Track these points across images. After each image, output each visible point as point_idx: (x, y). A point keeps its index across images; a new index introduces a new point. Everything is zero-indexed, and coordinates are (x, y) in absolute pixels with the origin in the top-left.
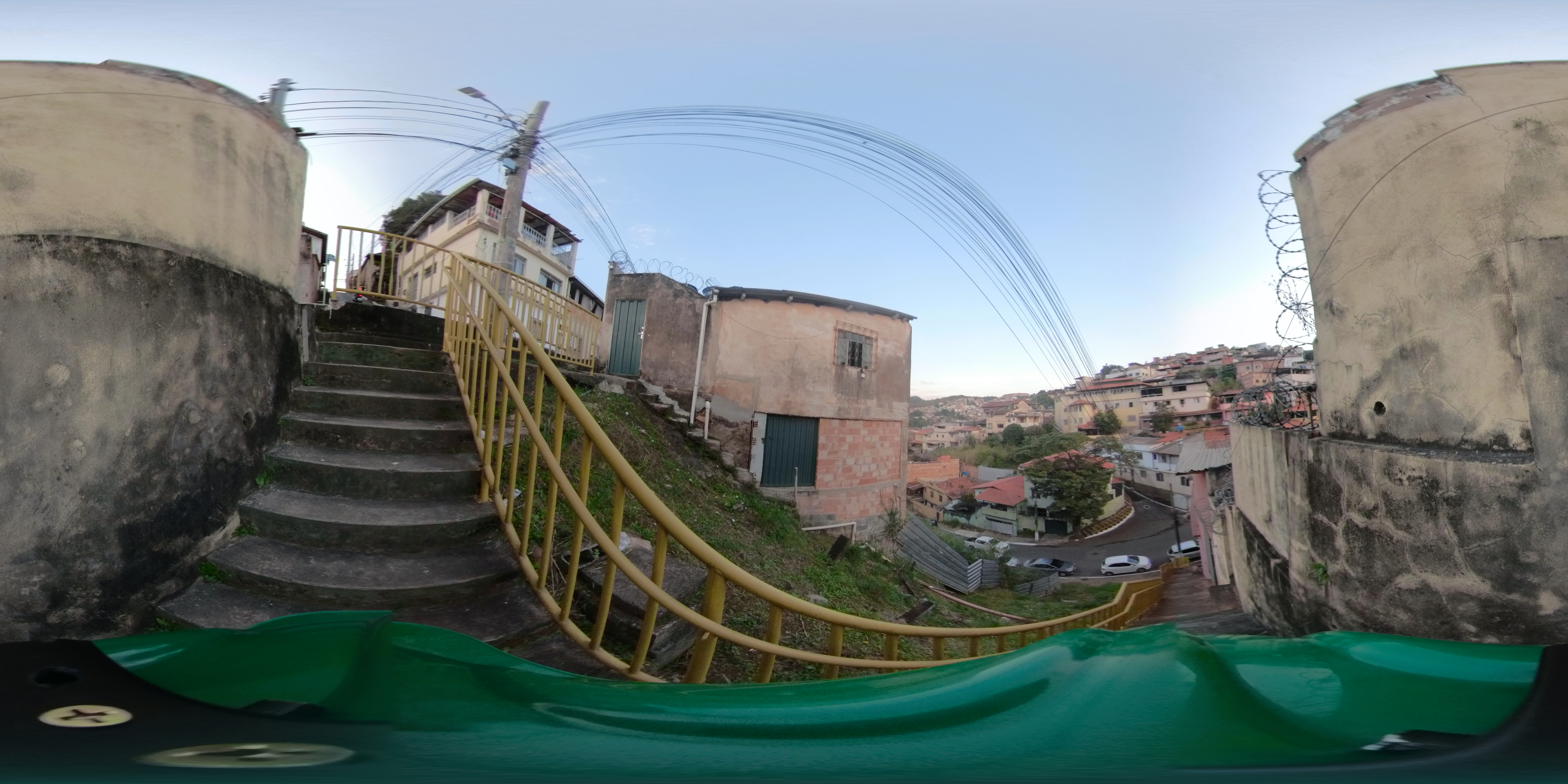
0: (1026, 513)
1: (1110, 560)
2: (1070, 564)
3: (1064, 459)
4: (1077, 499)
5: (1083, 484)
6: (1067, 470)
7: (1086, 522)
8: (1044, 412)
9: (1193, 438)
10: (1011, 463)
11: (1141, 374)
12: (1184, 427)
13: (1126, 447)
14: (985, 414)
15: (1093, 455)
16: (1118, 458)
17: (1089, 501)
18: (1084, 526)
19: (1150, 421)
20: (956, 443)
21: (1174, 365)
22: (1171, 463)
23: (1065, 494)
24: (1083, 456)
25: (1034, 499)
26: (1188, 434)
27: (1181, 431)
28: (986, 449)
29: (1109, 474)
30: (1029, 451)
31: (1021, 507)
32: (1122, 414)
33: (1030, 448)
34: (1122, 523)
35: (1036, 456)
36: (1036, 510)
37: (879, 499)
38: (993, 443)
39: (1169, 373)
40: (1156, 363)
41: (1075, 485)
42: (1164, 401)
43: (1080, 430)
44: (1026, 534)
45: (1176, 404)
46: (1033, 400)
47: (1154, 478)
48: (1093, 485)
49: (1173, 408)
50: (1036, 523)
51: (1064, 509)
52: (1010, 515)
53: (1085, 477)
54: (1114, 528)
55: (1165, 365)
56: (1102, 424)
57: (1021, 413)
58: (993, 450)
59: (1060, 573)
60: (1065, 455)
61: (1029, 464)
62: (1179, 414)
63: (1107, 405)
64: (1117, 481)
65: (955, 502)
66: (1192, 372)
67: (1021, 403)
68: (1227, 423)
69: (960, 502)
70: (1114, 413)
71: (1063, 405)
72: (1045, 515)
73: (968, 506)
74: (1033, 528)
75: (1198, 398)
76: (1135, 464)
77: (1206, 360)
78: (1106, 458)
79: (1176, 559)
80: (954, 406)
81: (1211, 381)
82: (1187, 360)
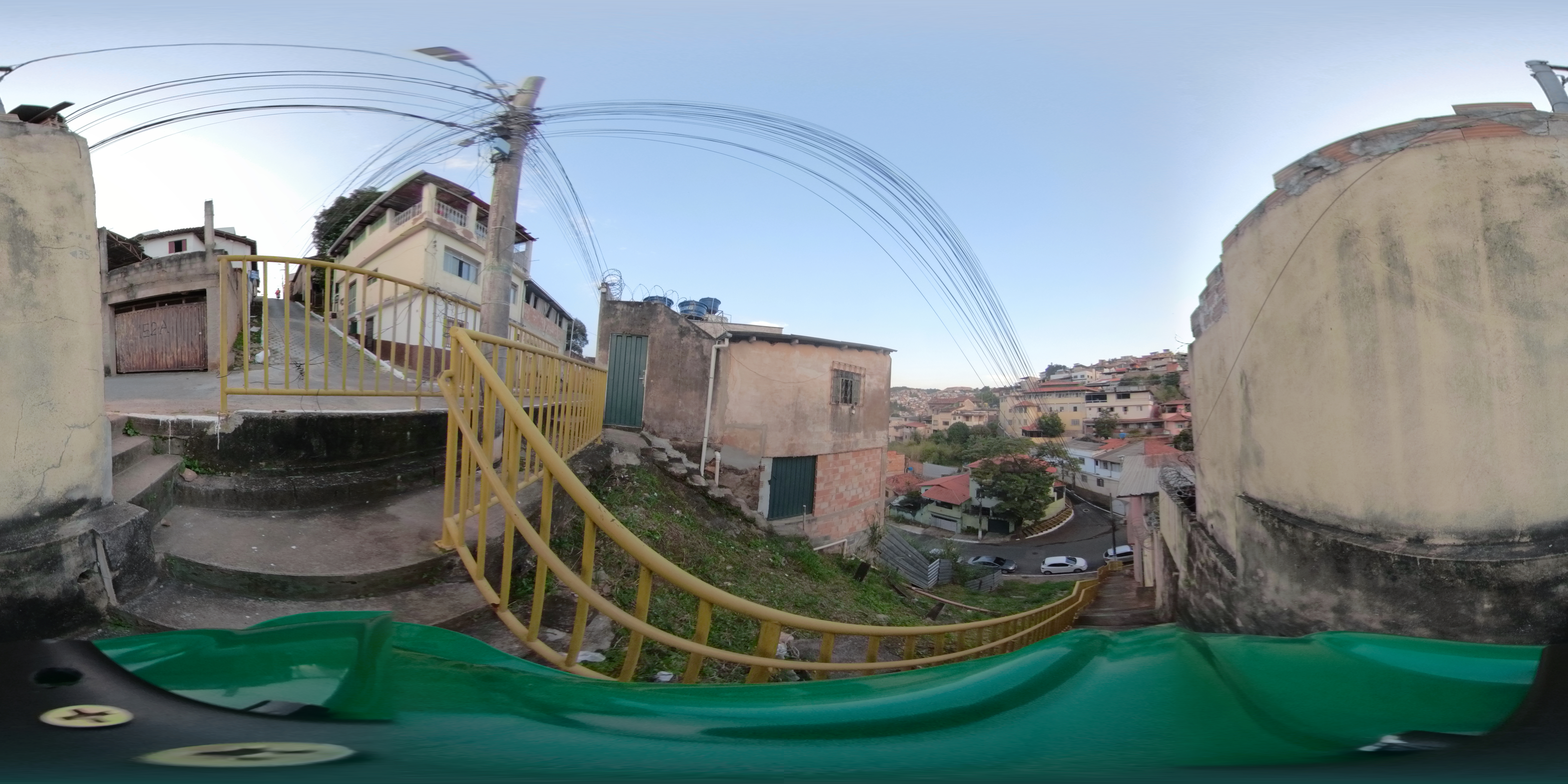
0: (971, 512)
1: (1050, 560)
2: (1011, 563)
3: (1010, 462)
5: (1027, 487)
6: (1011, 473)
7: (1028, 522)
8: (989, 411)
9: (1134, 447)
10: (956, 460)
11: (1086, 377)
12: (1125, 434)
13: (1069, 452)
14: (930, 409)
15: (1036, 460)
16: (1061, 463)
17: (1032, 503)
18: (1026, 526)
19: (1094, 426)
20: (901, 438)
21: (1118, 370)
22: (1112, 470)
23: (1009, 495)
24: (1027, 460)
25: (980, 499)
26: (1130, 443)
27: (1123, 439)
28: (931, 446)
29: (1052, 479)
31: (966, 506)
32: (1066, 418)
34: (1061, 525)
35: (982, 457)
36: (981, 509)
37: (864, 517)
38: (939, 440)
39: (1114, 378)
40: (1101, 366)
41: (1019, 487)
42: (1108, 408)
43: (1024, 431)
44: (969, 532)
46: (977, 397)
47: (1096, 483)
48: (1036, 489)
50: (980, 522)
51: (1007, 509)
52: (954, 513)
53: (1029, 480)
54: (1053, 529)
55: (1110, 368)
56: (1046, 427)
57: (966, 411)
58: (938, 447)
59: (1003, 570)
60: (1010, 458)
61: (976, 464)
62: (1122, 421)
63: (1051, 408)
64: (1059, 485)
65: (901, 498)
66: (1136, 378)
67: (967, 401)
68: (1167, 433)
69: (906, 498)
70: (1057, 417)
71: (1007, 405)
72: (989, 514)
73: (914, 503)
74: (976, 526)
75: (1141, 407)
76: (1078, 470)
77: (1150, 366)
78: (1050, 463)
79: (1111, 562)
80: (897, 398)
81: (1154, 388)
82: (1133, 364)
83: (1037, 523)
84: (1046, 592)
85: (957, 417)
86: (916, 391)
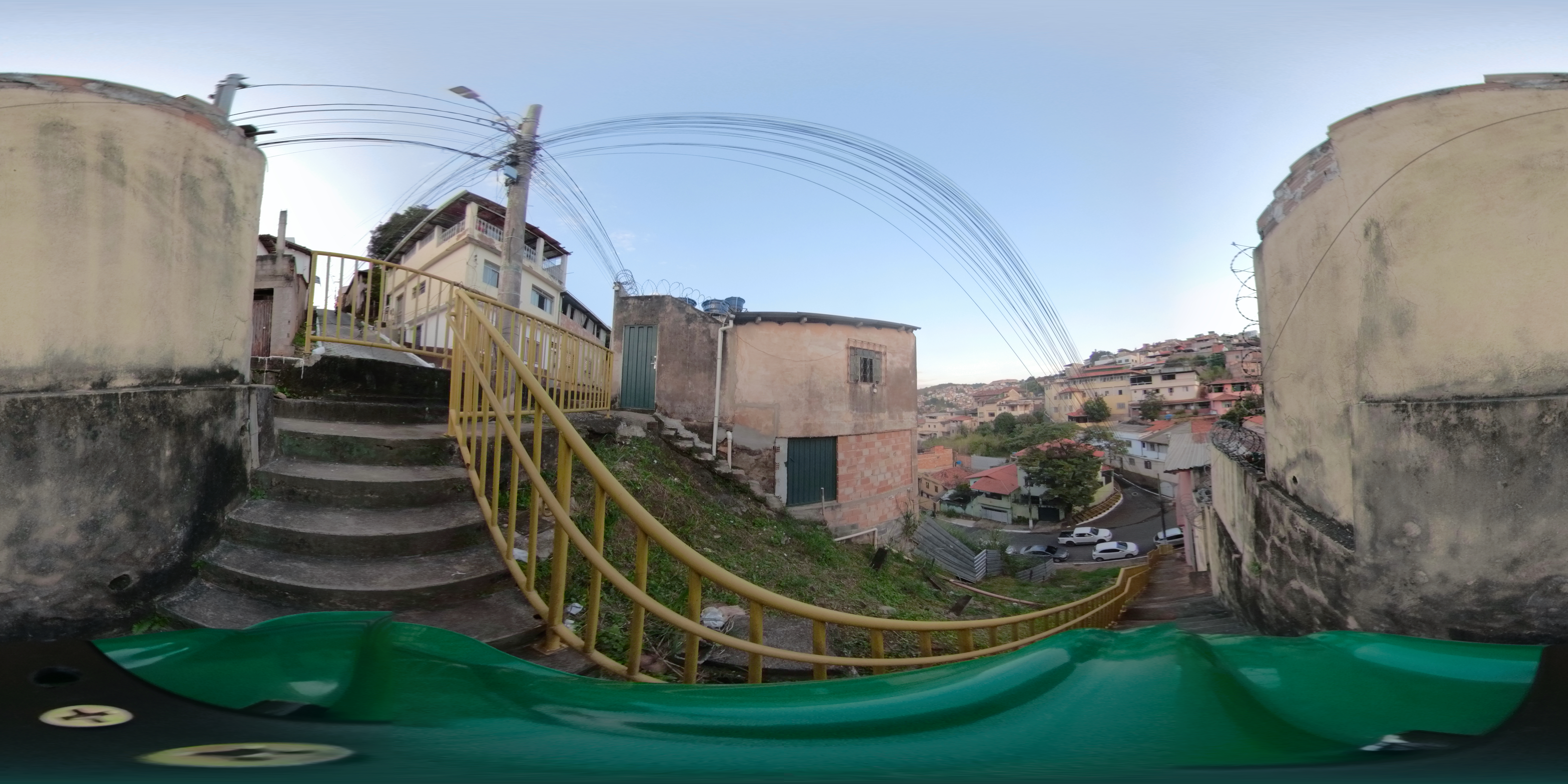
0: (1020, 501)
1: (1101, 547)
2: (1063, 550)
3: (1056, 448)
4: (1069, 487)
5: (1075, 472)
6: (1059, 459)
7: (1078, 509)
9: (1181, 428)
10: (1003, 451)
11: (1130, 361)
12: (1172, 415)
13: (1115, 435)
14: (975, 402)
15: (1083, 445)
16: (1108, 447)
17: (1081, 488)
18: (1076, 513)
19: (1139, 409)
20: (948, 433)
21: (1163, 352)
22: (1159, 451)
23: (1057, 482)
24: (1073, 445)
25: (1028, 488)
26: (1176, 423)
27: (1169, 420)
28: (978, 438)
29: (1099, 462)
30: (1022, 441)
31: (1015, 496)
32: (1112, 401)
33: (1022, 439)
34: (1111, 509)
35: (1028, 445)
36: (1030, 498)
37: (897, 504)
38: (985, 432)
39: (1158, 360)
40: (1145, 350)
41: (1067, 473)
42: (1153, 389)
43: (1070, 418)
44: (1020, 521)
45: (1164, 393)
46: (1022, 387)
47: (1143, 465)
48: (1084, 474)
50: (1030, 511)
51: (1056, 496)
52: (1004, 503)
53: (1076, 465)
54: (1103, 514)
55: (1154, 351)
56: (1092, 412)
57: (1011, 401)
58: (985, 439)
59: (1054, 559)
60: (1057, 444)
61: (1022, 453)
62: (1168, 402)
63: (1096, 393)
64: (1108, 469)
65: (951, 492)
66: (1181, 359)
67: (1012, 391)
68: (1214, 413)
69: (955, 491)
70: (1103, 402)
71: (1052, 391)
72: (1038, 503)
73: (964, 496)
74: (1027, 515)
75: (1186, 387)
76: (1124, 452)
77: (1196, 347)
78: (1096, 447)
79: (1162, 546)
80: (943, 395)
81: (1200, 369)
82: (1178, 347)
83: (1087, 508)
84: (1098, 579)
85: (1003, 408)
86: (962, 387)
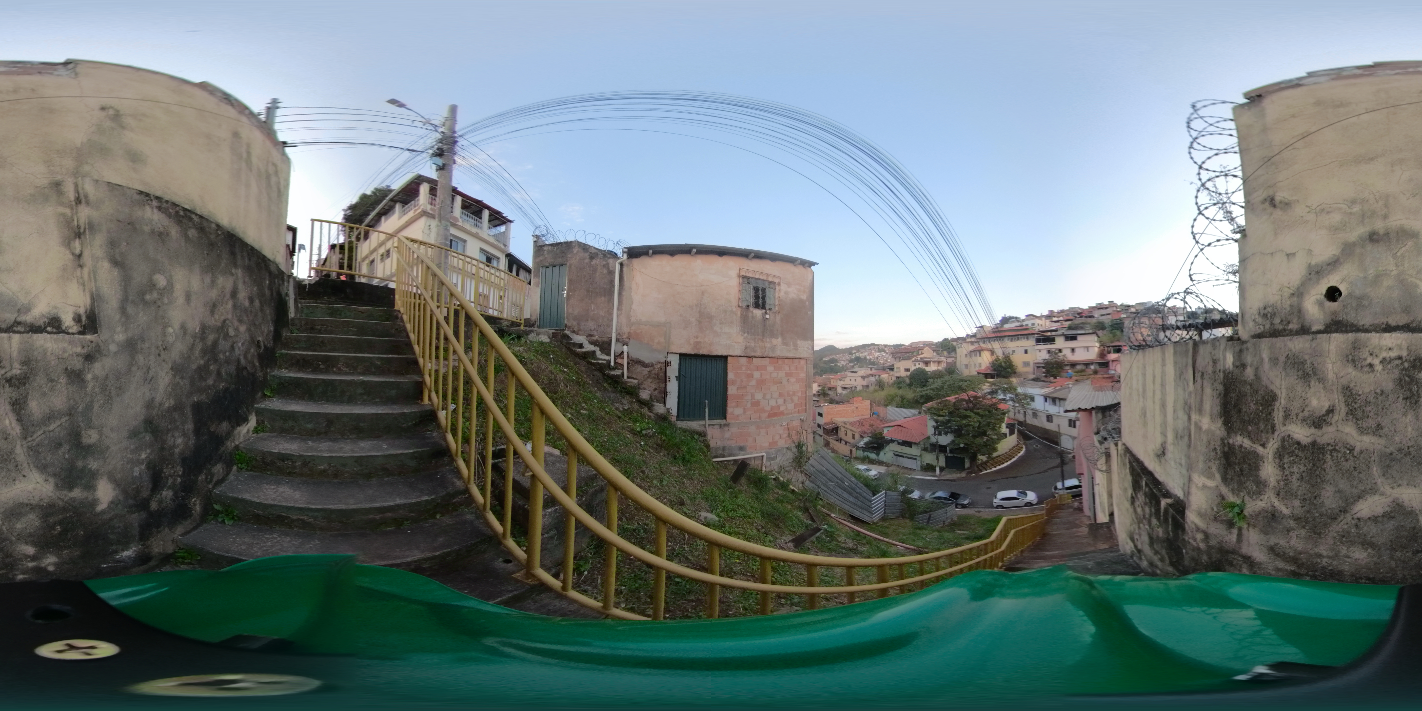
0: (929, 449)
1: (1002, 494)
2: (966, 497)
3: (964, 400)
4: (974, 437)
5: (980, 423)
6: (965, 410)
7: (982, 458)
8: (947, 358)
9: (1081, 384)
10: (915, 403)
11: (1036, 325)
12: (1073, 373)
13: (1020, 390)
14: (893, 360)
15: (989, 397)
16: (1012, 400)
17: (985, 439)
18: (980, 462)
19: (1043, 367)
20: (868, 386)
21: (1066, 318)
22: (1060, 406)
23: (963, 432)
24: (979, 397)
25: (936, 436)
26: (1077, 381)
27: (1071, 378)
28: (894, 391)
29: (1004, 415)
31: (924, 444)
32: (1018, 360)
33: (932, 389)
34: (1013, 460)
35: (938, 396)
36: (937, 446)
37: (787, 432)
38: (901, 385)
39: (1062, 324)
40: (1050, 316)
41: (972, 423)
42: (1056, 349)
43: (979, 374)
44: (928, 468)
45: (1067, 353)
46: (937, 347)
47: (1045, 419)
48: (989, 424)
49: (1064, 356)
50: (937, 458)
51: (962, 445)
52: (914, 451)
53: (982, 416)
54: (1006, 464)
55: (1059, 316)
56: (1000, 369)
57: (926, 358)
58: (900, 392)
59: (957, 504)
60: (964, 396)
61: (932, 404)
62: (1070, 361)
63: (1004, 352)
64: (1012, 421)
65: (866, 440)
66: (1083, 324)
67: (927, 349)
68: (1113, 372)
69: (871, 439)
70: (1010, 360)
71: (963, 351)
72: (945, 451)
73: (878, 444)
74: (934, 463)
75: (1087, 348)
76: (1028, 406)
77: (1096, 314)
78: (1002, 399)
79: (1060, 495)
80: (866, 354)
81: (1100, 333)
82: (1079, 313)
83: (991, 458)
85: (917, 364)
86: (883, 347)
